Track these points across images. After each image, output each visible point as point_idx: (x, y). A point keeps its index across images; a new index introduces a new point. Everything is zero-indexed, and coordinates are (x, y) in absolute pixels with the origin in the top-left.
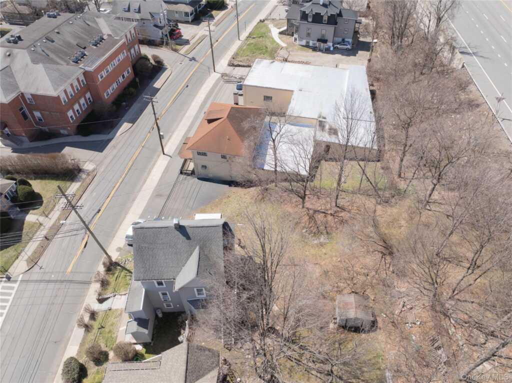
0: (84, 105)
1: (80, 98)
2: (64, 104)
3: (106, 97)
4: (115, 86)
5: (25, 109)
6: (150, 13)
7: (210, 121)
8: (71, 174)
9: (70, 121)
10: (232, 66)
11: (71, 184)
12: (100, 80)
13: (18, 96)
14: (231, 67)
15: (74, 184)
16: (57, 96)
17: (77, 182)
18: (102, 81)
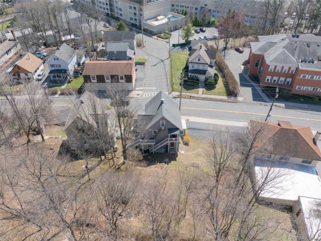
0: (282, 81)
1: (283, 76)
2: (269, 71)
3: (297, 88)
4: (310, 89)
5: (260, 62)
8: (231, 93)
9: (265, 81)
11: (225, 96)
12: (301, 77)
15: (226, 97)
16: (268, 64)
17: (227, 97)
18: (301, 79)
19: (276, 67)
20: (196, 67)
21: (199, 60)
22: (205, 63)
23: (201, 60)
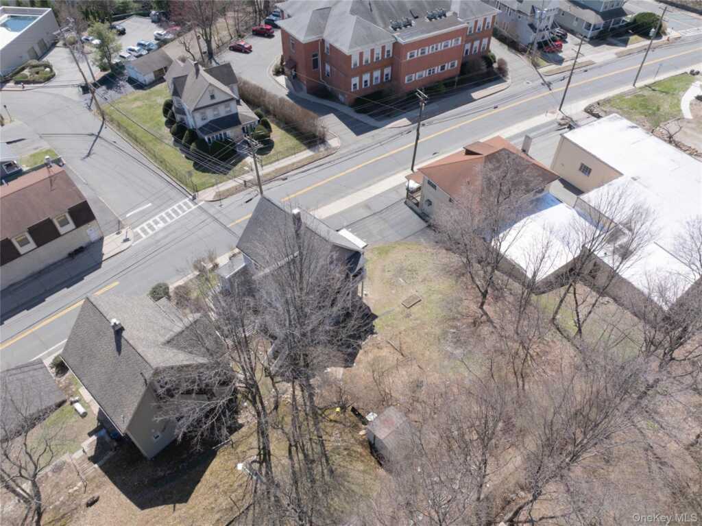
0: (377, 78)
1: (376, 69)
2: (352, 67)
3: (406, 82)
4: (425, 73)
5: (319, 57)
6: (533, 7)
7: (469, 152)
8: (312, 140)
9: (351, 89)
10: (588, 112)
11: (305, 150)
12: (408, 58)
13: (317, 41)
14: (587, 114)
15: (308, 151)
16: (348, 54)
17: (312, 151)
18: (409, 61)
19: (361, 54)
20: (211, 115)
21: (213, 97)
22: (228, 98)
23: (216, 96)
